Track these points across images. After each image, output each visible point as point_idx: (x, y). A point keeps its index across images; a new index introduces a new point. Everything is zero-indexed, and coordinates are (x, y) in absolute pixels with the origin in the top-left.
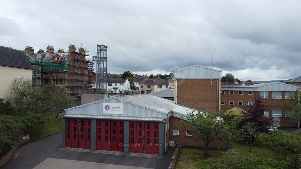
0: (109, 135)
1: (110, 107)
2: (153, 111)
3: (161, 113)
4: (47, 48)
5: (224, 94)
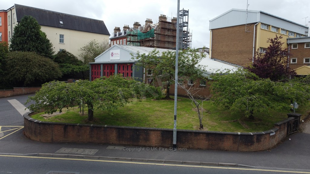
1: (114, 53)
4: (146, 21)
5: (297, 48)
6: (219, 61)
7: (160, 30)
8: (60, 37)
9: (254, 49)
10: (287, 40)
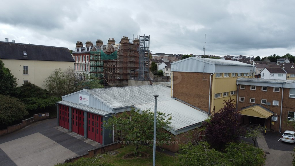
0: (78, 121)
2: (104, 104)
3: (109, 107)
4: (109, 40)
5: (245, 89)
6: (180, 100)
7: (122, 52)
8: (24, 69)
9: (210, 95)
10: (237, 81)
